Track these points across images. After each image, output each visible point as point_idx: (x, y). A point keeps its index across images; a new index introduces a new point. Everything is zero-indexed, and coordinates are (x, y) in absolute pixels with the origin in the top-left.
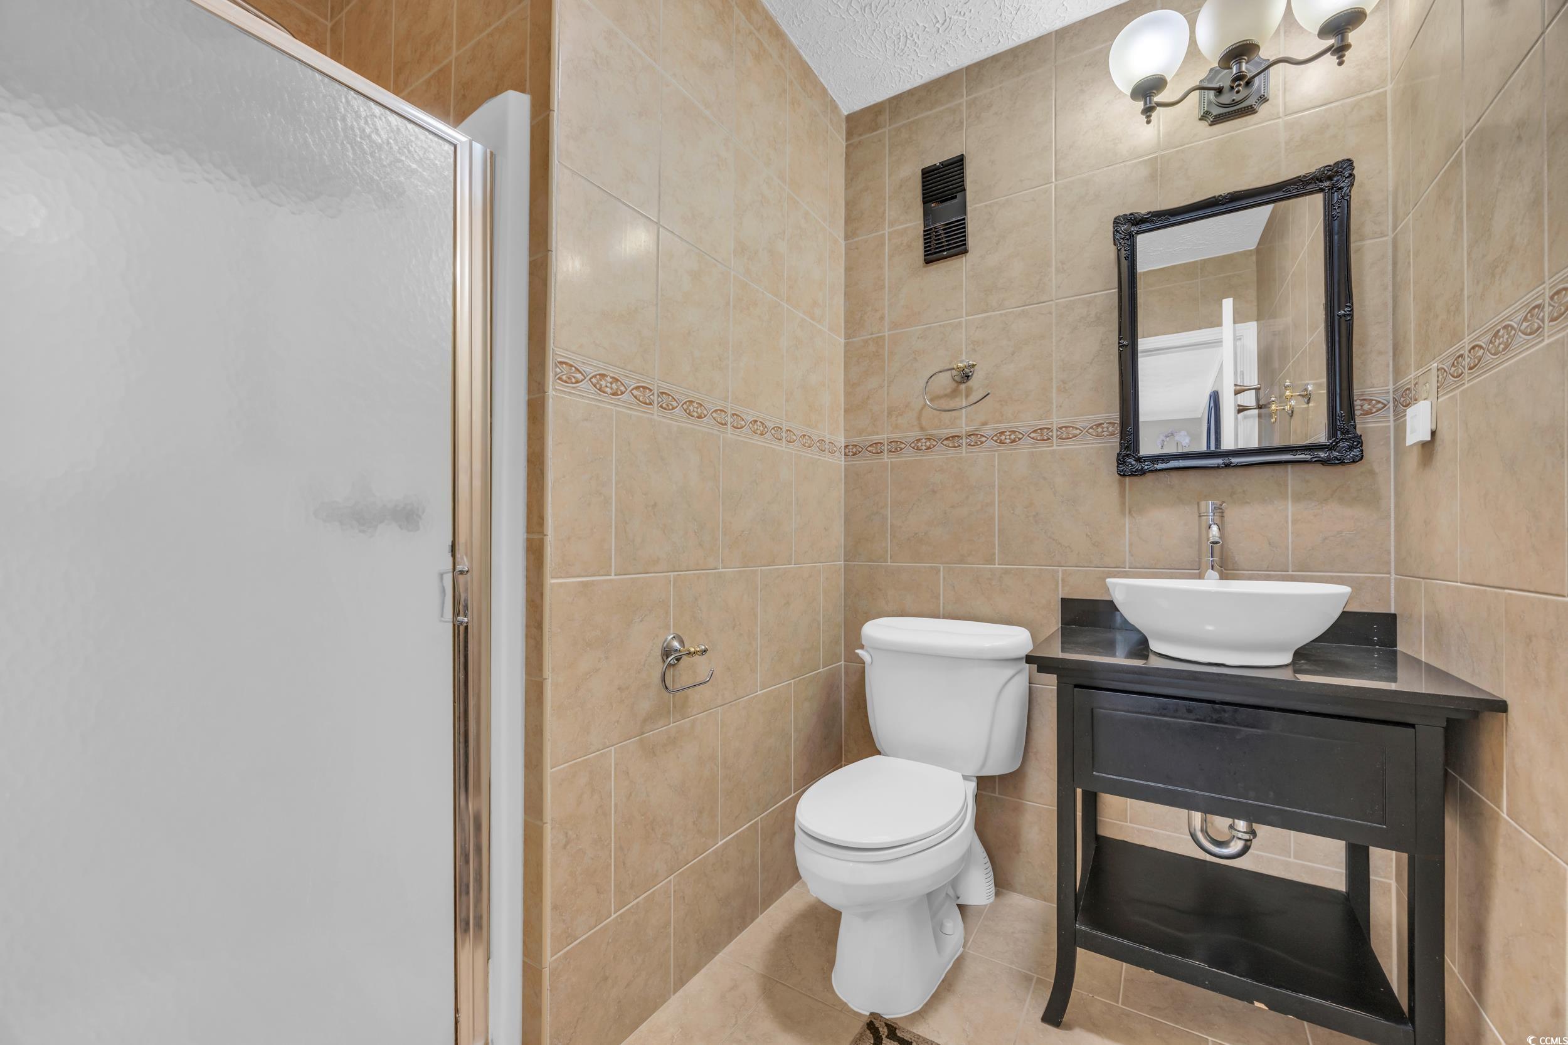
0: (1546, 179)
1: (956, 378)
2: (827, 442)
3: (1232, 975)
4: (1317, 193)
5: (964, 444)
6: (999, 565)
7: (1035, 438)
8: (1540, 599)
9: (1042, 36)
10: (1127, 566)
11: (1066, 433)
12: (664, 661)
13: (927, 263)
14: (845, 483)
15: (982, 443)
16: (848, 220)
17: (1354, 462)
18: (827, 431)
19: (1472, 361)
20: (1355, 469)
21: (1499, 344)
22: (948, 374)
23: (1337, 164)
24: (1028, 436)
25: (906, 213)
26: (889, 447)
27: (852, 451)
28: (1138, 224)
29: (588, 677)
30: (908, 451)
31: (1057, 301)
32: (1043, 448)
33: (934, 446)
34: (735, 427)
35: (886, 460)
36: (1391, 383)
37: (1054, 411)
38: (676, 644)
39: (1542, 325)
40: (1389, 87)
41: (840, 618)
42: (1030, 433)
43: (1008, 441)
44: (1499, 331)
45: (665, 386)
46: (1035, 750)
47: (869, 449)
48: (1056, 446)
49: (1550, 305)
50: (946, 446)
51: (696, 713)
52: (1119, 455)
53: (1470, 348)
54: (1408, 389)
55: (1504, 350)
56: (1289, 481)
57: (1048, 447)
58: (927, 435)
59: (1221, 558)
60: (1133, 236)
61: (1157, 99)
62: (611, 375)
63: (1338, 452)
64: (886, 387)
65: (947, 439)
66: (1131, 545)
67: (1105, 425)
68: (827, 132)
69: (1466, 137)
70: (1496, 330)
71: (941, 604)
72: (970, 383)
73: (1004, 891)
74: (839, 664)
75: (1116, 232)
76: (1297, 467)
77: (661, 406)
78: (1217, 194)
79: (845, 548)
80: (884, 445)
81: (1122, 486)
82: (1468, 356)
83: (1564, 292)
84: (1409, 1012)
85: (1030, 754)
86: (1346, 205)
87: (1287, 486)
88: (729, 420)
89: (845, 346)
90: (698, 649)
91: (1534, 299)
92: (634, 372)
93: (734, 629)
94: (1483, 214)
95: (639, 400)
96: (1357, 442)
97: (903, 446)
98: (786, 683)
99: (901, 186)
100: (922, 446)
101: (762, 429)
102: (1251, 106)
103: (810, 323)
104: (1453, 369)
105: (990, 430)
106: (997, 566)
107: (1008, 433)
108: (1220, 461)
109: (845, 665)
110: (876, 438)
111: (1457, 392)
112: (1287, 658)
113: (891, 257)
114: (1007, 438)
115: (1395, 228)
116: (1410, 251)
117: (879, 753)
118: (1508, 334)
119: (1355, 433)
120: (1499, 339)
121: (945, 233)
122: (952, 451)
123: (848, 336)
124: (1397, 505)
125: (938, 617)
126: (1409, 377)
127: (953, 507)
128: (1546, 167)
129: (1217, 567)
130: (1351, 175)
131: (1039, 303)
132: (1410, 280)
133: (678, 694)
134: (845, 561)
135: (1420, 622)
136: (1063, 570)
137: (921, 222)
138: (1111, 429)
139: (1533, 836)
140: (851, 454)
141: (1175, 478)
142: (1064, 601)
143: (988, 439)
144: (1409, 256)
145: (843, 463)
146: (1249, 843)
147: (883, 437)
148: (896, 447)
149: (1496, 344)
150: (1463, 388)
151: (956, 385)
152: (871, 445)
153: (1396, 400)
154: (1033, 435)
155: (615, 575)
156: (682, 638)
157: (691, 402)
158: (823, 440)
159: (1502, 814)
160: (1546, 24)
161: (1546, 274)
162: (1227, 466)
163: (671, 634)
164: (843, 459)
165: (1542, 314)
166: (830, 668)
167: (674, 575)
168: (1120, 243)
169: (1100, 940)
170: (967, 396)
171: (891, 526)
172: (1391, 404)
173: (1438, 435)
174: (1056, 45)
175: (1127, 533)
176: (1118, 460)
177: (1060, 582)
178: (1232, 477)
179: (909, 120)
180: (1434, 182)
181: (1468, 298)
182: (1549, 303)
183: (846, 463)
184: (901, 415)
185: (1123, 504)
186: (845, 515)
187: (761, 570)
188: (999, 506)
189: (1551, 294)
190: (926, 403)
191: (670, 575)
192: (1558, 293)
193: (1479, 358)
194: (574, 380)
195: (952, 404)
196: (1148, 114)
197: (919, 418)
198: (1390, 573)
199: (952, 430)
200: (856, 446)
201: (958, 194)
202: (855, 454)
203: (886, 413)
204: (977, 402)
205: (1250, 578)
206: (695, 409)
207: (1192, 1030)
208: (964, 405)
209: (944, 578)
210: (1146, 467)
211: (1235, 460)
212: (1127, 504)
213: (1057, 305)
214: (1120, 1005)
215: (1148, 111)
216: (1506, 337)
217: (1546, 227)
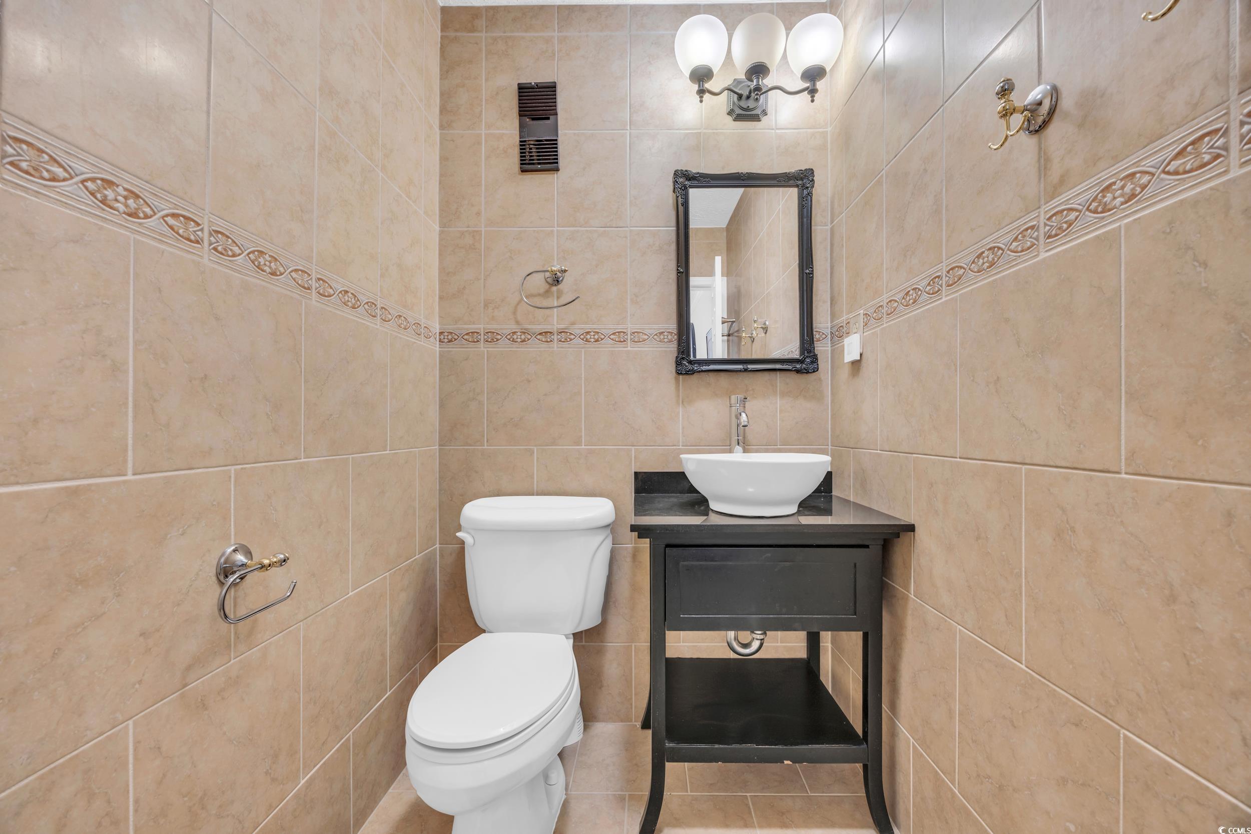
0: (944, 197)
1: (549, 280)
2: (423, 326)
3: (770, 747)
4: (794, 187)
5: (555, 340)
6: (585, 446)
7: (614, 339)
8: (939, 460)
9: (621, 5)
10: (681, 444)
11: (637, 337)
12: (222, 584)
13: (522, 171)
14: (440, 369)
15: (571, 340)
16: (443, 110)
17: (814, 372)
18: (422, 315)
19: (889, 310)
20: (812, 377)
21: (910, 300)
22: (541, 275)
23: (806, 170)
24: (609, 337)
25: (503, 120)
26: (486, 337)
27: (447, 338)
28: (690, 180)
29: (79, 630)
30: (504, 342)
31: (631, 228)
32: (620, 348)
33: (529, 340)
34: (321, 294)
35: (482, 349)
36: (829, 322)
37: (629, 318)
38: (240, 558)
39: (941, 289)
40: (829, 129)
41: (435, 502)
42: (610, 335)
43: (592, 340)
44: (909, 291)
45: (221, 225)
46: (614, 599)
47: (466, 337)
48: (630, 347)
49: (946, 276)
50: (539, 340)
51: (269, 637)
52: (677, 357)
53: (887, 301)
54: (842, 326)
55: (913, 303)
56: (778, 384)
57: (624, 347)
58: (522, 329)
59: (744, 438)
60: (687, 188)
61: (707, 86)
62: (125, 186)
63: (805, 365)
64: (483, 279)
65: (540, 334)
66: (683, 428)
67: (666, 334)
68: (423, 12)
69: (886, 167)
70: (907, 291)
71: (535, 483)
72: (560, 286)
73: (590, 724)
74: (434, 547)
75: (675, 182)
76: (783, 374)
77: (215, 249)
78: (740, 171)
79: (439, 433)
80: (480, 335)
81: (677, 381)
82: (886, 307)
83: (957, 269)
84: (863, 734)
85: (611, 603)
86: (810, 199)
87: (777, 387)
88: (314, 284)
89: (440, 235)
90: (275, 560)
91: (935, 272)
92: (169, 193)
93: (320, 527)
94: (898, 216)
95: (178, 233)
96: (815, 360)
97: (499, 337)
98: (380, 577)
99: (497, 94)
100: (517, 338)
101: (353, 301)
102: (758, 115)
103: (406, 201)
104: (875, 314)
105: (577, 329)
106: (583, 447)
107: (592, 334)
108: (740, 367)
109: (440, 547)
110: (472, 327)
111: (878, 329)
112: (794, 509)
113: (488, 158)
114: (592, 337)
115: (832, 222)
116: (843, 237)
117: (484, 631)
118: (916, 293)
119: (814, 353)
120: (909, 297)
121: (537, 148)
122: (545, 345)
123: (443, 225)
124: (832, 401)
125: (533, 495)
126: (842, 319)
127: (545, 395)
128: (944, 190)
129: (741, 443)
130: (813, 180)
131: (617, 227)
132: (843, 256)
133: (241, 623)
134: (440, 445)
135: (849, 476)
136: (635, 449)
137: (517, 132)
138: (670, 337)
139: (933, 608)
140: (446, 340)
141: (712, 377)
142: (636, 473)
143: (576, 337)
144: (842, 240)
145: (438, 349)
146: (763, 641)
147: (480, 327)
148: (492, 338)
149: (908, 299)
150: (882, 327)
151: (547, 286)
152: (467, 334)
153: (832, 333)
154: (612, 337)
155: (134, 474)
156: (249, 549)
157: (261, 252)
158: (419, 324)
159: (910, 595)
160: (945, 101)
161: (944, 257)
162: (746, 370)
163: (232, 546)
164: (438, 346)
165: (941, 282)
166: (426, 554)
167: (235, 470)
168: (678, 192)
169: (684, 751)
170: (558, 298)
171: (487, 411)
172: (829, 336)
173: (864, 356)
174: (631, 17)
175: (681, 419)
176: (677, 361)
177: (633, 459)
178: (747, 379)
179: (505, 34)
180: (862, 194)
181: (886, 269)
182: (946, 275)
183: (441, 349)
184: (498, 308)
185: (678, 396)
186: (439, 400)
187: (352, 458)
188: (585, 395)
189: (947, 270)
190: (522, 299)
191: (230, 470)
192: (952, 269)
193: (895, 308)
194: (45, 174)
195: (545, 303)
196: (701, 95)
197: (515, 313)
198: (828, 446)
199: (545, 327)
200: (451, 333)
201: (551, 117)
202: (450, 341)
203: (482, 304)
204: (566, 305)
205: (757, 451)
206: (267, 263)
207: (736, 793)
208: (556, 304)
209: (538, 458)
210: (696, 368)
211: (750, 367)
212: (681, 397)
213: (631, 231)
214: (689, 793)
215: (701, 92)
216: (914, 295)
217: (944, 228)
